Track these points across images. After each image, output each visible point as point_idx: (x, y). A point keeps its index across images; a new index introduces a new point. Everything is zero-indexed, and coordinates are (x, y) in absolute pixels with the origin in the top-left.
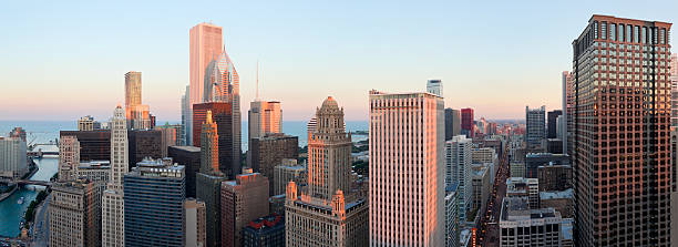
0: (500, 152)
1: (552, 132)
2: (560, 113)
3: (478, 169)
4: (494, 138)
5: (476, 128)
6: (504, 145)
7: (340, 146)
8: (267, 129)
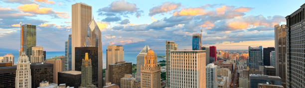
0: (232, 70)
1: (267, 61)
2: (272, 49)
3: (220, 81)
4: (228, 62)
5: (218, 55)
6: (234, 66)
7: (156, 72)
8: (116, 59)
